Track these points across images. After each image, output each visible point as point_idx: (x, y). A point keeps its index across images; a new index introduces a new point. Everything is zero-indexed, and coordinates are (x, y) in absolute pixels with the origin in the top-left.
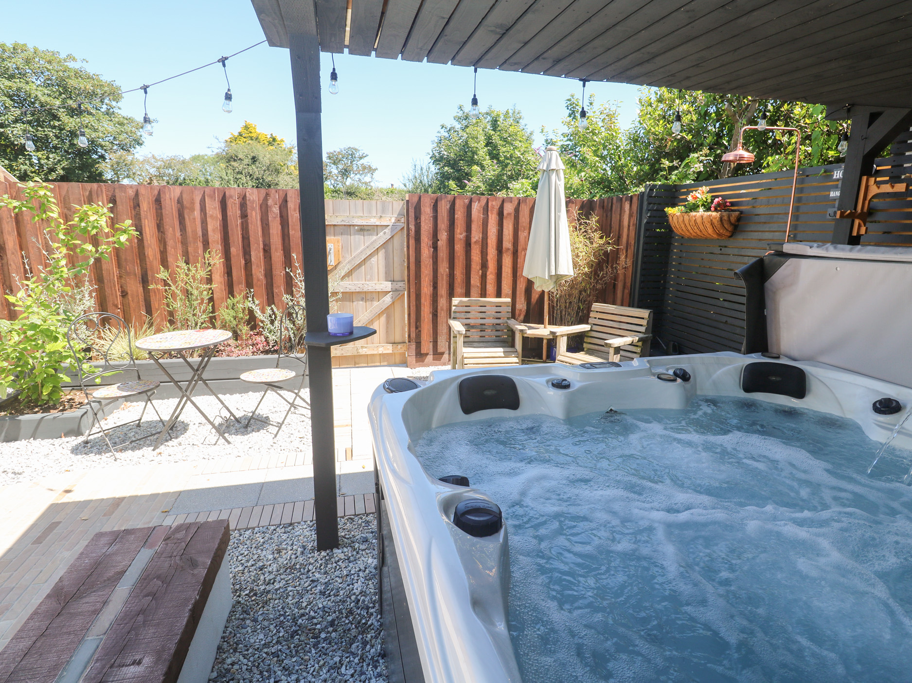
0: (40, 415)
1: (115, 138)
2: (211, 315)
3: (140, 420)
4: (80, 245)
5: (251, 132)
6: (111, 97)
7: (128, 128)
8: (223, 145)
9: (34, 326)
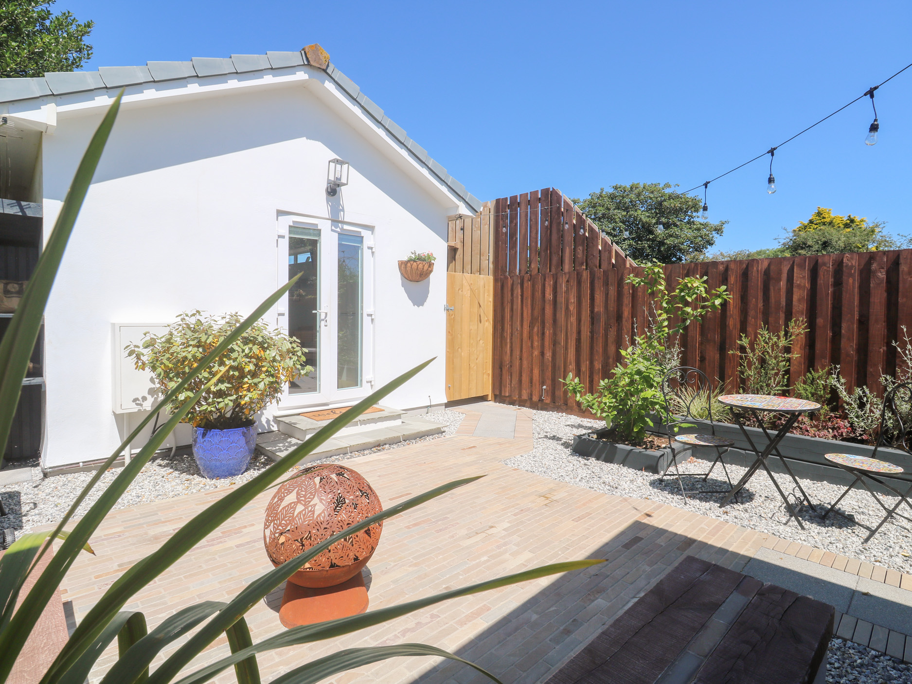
0: (629, 448)
1: (692, 242)
2: (785, 388)
3: (707, 475)
4: (682, 308)
5: (824, 218)
6: (693, 209)
7: (704, 232)
8: (791, 234)
9: (639, 372)
